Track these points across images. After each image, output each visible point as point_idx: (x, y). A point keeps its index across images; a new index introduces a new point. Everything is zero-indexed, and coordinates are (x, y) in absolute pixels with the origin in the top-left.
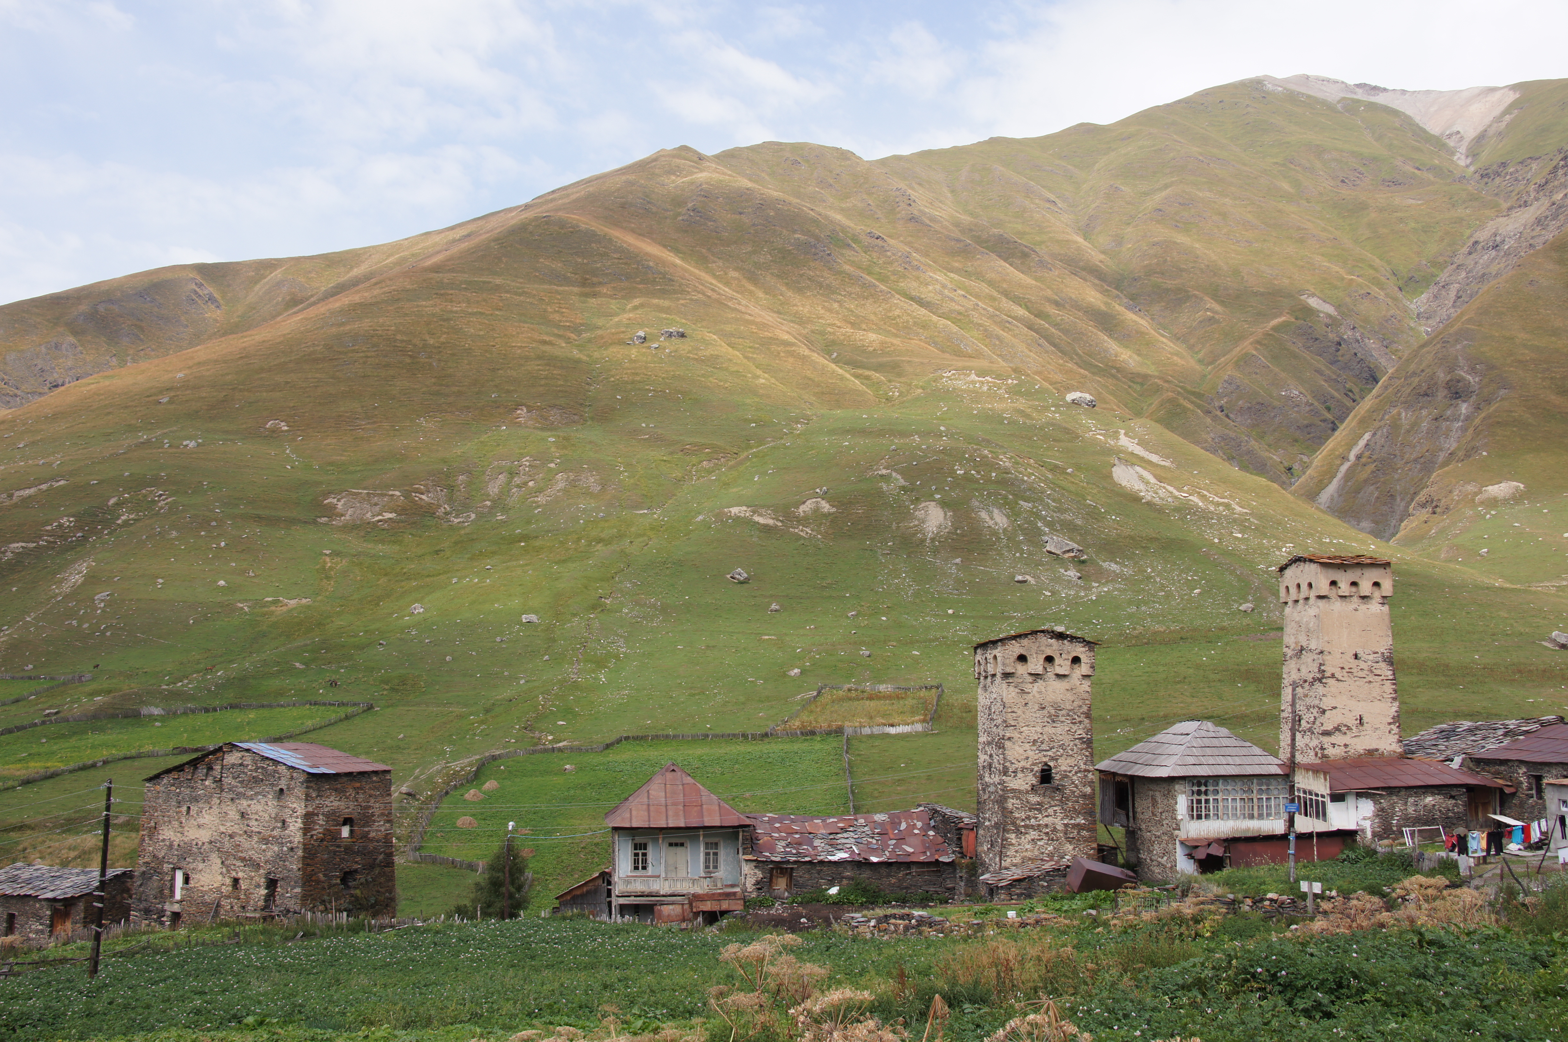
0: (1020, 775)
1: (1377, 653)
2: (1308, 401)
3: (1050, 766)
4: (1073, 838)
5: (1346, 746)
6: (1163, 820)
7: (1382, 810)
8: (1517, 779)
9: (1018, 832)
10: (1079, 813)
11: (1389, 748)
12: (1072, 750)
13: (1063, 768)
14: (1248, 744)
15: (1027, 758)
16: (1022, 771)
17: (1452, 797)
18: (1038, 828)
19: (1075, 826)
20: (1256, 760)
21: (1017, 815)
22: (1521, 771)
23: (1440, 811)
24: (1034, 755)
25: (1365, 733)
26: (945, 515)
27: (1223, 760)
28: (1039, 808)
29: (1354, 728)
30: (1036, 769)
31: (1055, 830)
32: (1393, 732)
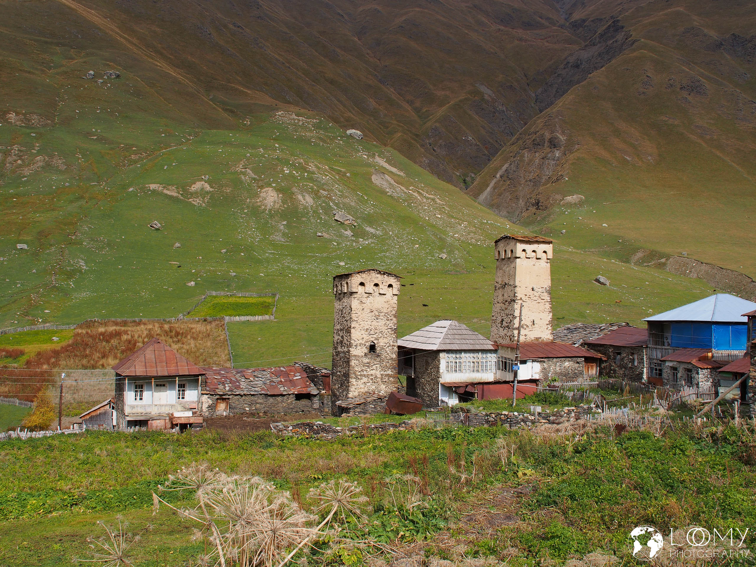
0: (359, 347)
1: (543, 288)
2: (476, 144)
3: (374, 343)
4: (386, 382)
5: (525, 335)
6: (432, 373)
7: (544, 369)
8: (608, 354)
9: (357, 378)
10: (389, 368)
11: (547, 337)
12: (386, 334)
13: (381, 344)
14: (476, 333)
15: (363, 338)
16: (360, 345)
17: (578, 363)
18: (367, 376)
19: (386, 375)
20: (481, 342)
21: (357, 369)
22: (610, 350)
23: (572, 370)
24: (366, 337)
25: (535, 329)
26: (278, 196)
27: (464, 342)
28: (368, 365)
29: (529, 326)
30: (367, 344)
31: (376, 377)
32: (548, 329)
